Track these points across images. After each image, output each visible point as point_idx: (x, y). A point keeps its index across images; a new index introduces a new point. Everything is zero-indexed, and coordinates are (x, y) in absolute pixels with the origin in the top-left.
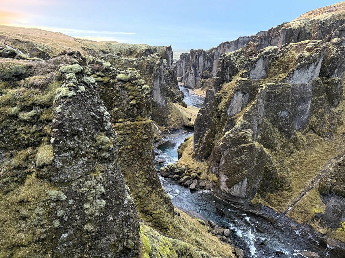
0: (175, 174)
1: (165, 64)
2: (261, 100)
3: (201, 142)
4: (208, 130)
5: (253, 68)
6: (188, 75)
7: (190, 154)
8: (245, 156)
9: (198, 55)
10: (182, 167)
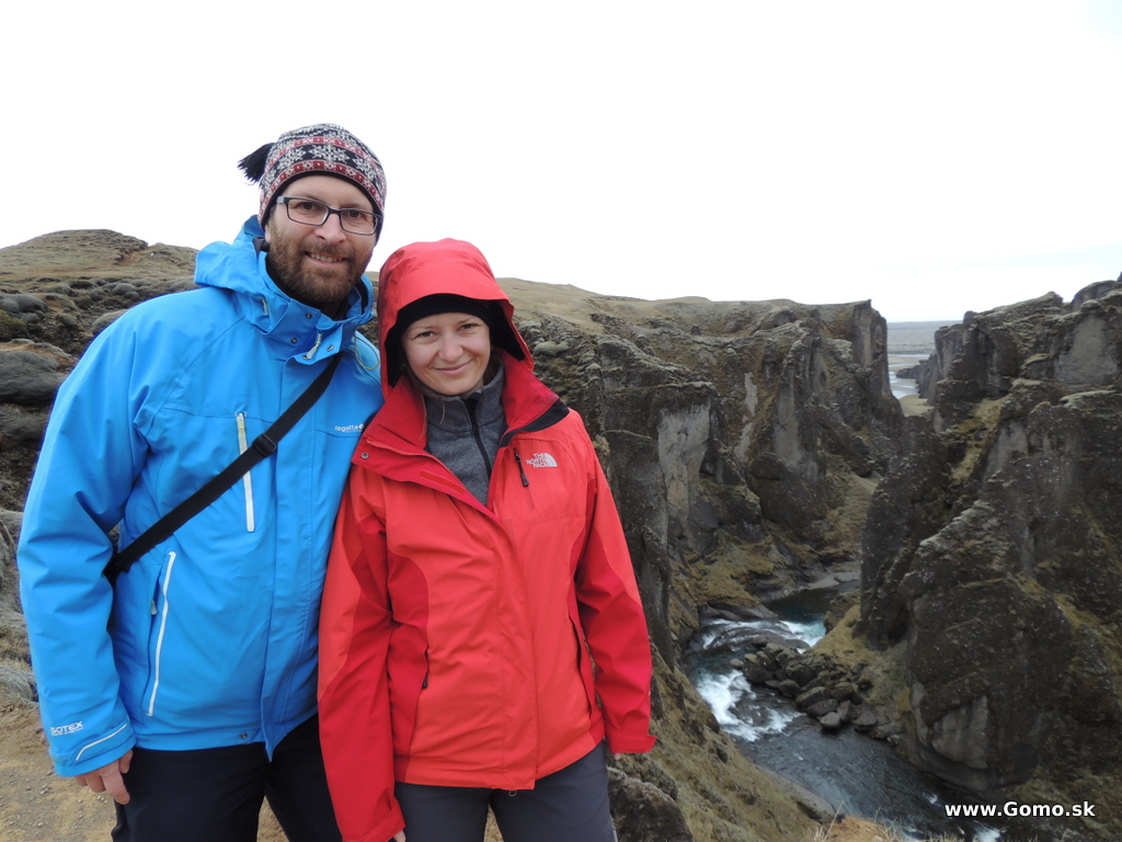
0: (786, 676)
1: (844, 356)
2: (1047, 440)
3: (880, 583)
4: (906, 545)
5: (1065, 349)
7: (851, 625)
8: (979, 620)
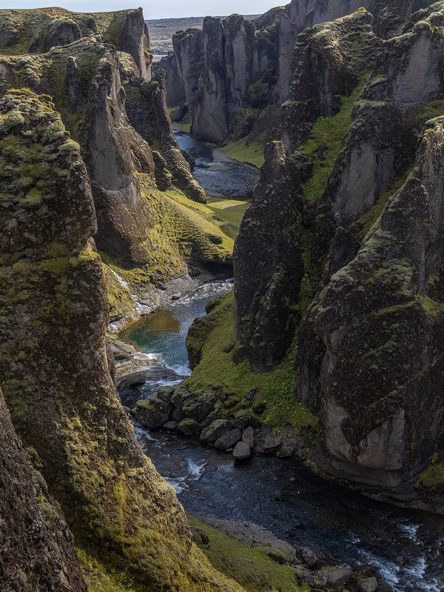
0: (184, 415)
1: (126, 69)
2: (431, 166)
4: (278, 270)
5: (402, 68)
6: (200, 99)
7: (227, 351)
8: (394, 343)
9: (228, 33)
10: (205, 394)
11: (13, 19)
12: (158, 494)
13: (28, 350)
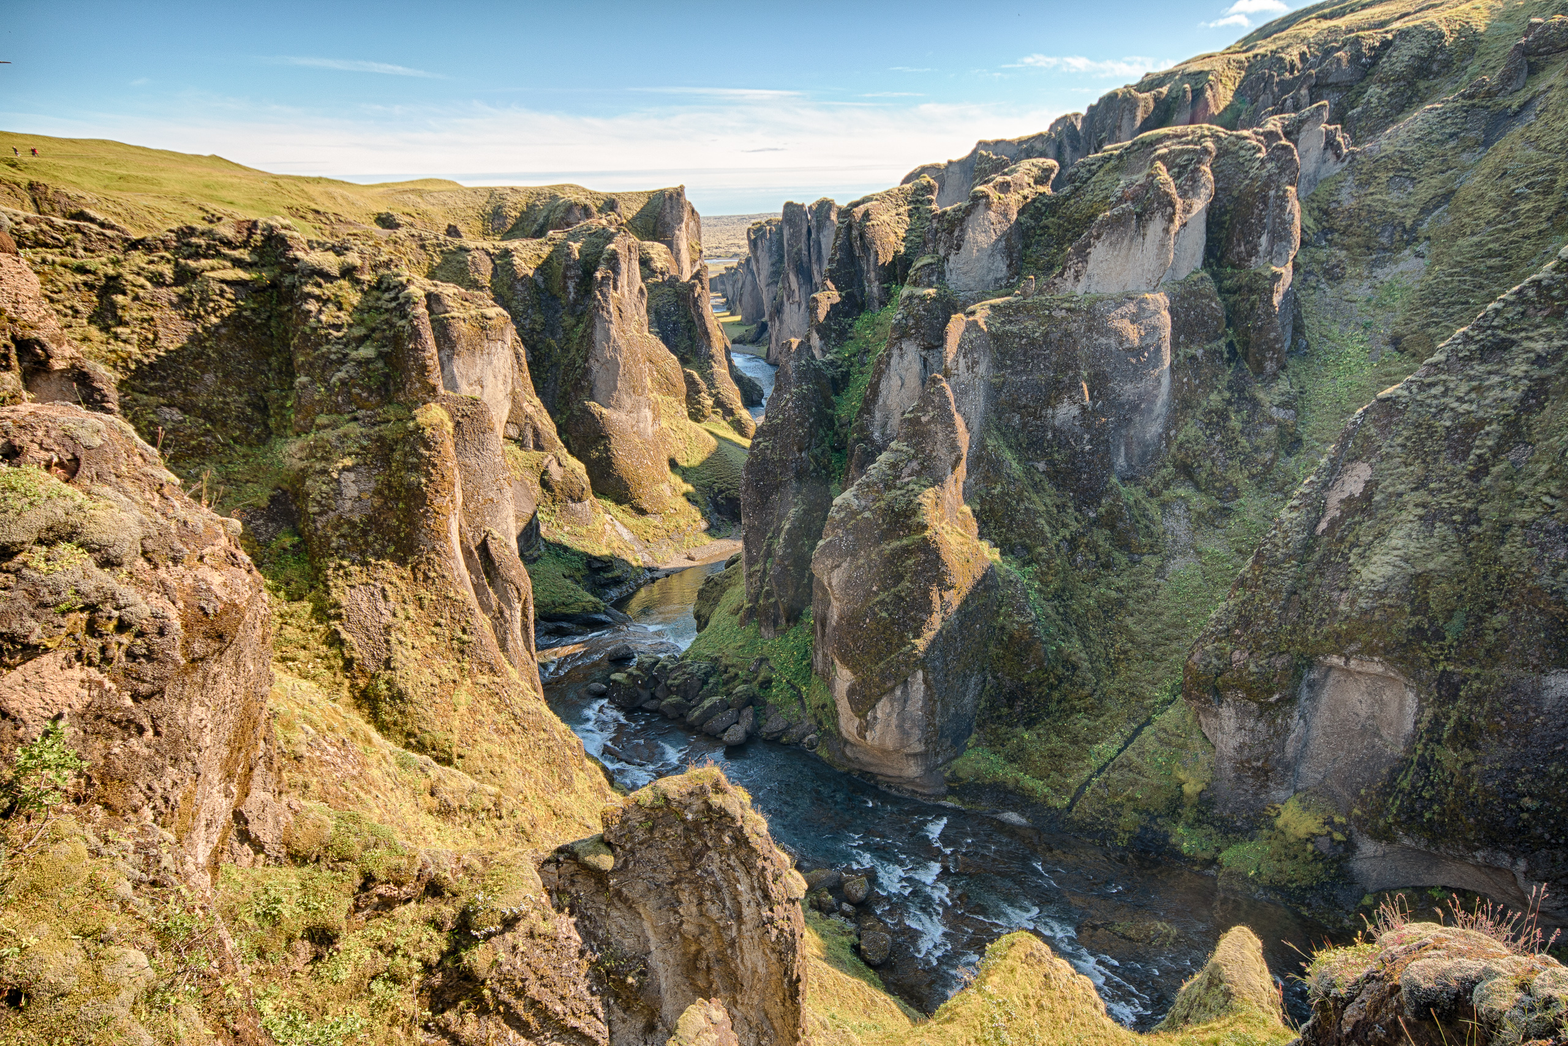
0: (669, 690)
2: (962, 361)
3: (770, 555)
4: (796, 504)
5: (956, 246)
7: (736, 613)
8: (908, 584)
9: (814, 223)
10: (697, 665)
11: (512, 199)
12: (517, 711)
13: (353, 525)
